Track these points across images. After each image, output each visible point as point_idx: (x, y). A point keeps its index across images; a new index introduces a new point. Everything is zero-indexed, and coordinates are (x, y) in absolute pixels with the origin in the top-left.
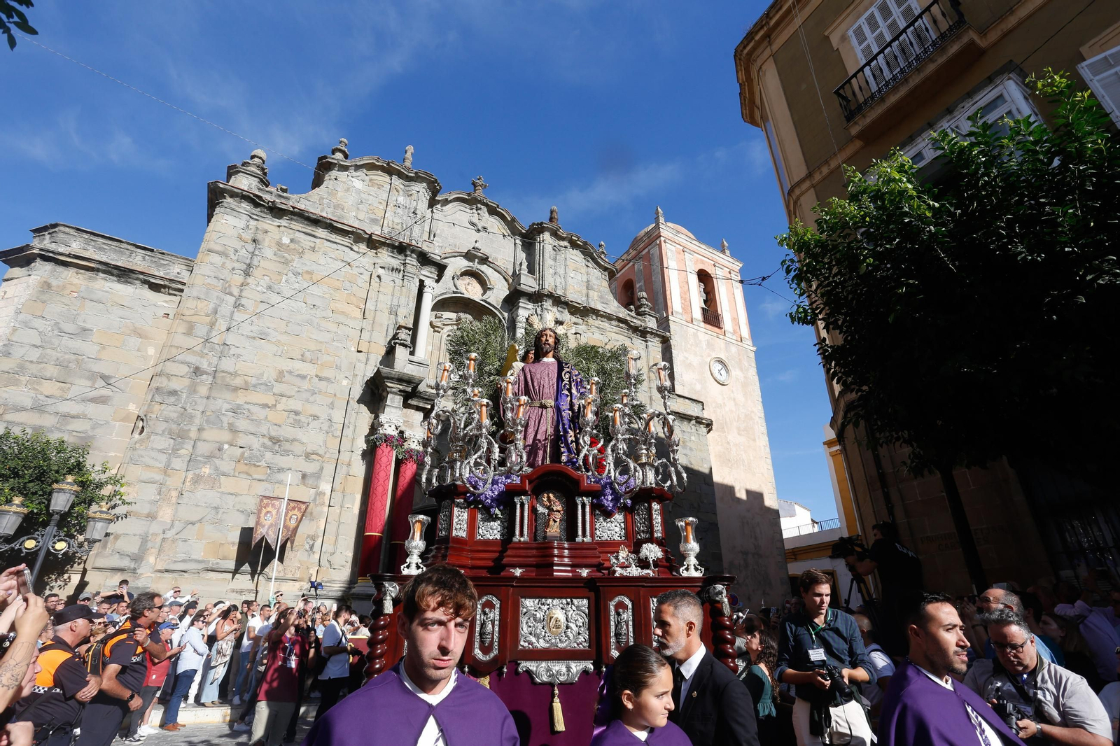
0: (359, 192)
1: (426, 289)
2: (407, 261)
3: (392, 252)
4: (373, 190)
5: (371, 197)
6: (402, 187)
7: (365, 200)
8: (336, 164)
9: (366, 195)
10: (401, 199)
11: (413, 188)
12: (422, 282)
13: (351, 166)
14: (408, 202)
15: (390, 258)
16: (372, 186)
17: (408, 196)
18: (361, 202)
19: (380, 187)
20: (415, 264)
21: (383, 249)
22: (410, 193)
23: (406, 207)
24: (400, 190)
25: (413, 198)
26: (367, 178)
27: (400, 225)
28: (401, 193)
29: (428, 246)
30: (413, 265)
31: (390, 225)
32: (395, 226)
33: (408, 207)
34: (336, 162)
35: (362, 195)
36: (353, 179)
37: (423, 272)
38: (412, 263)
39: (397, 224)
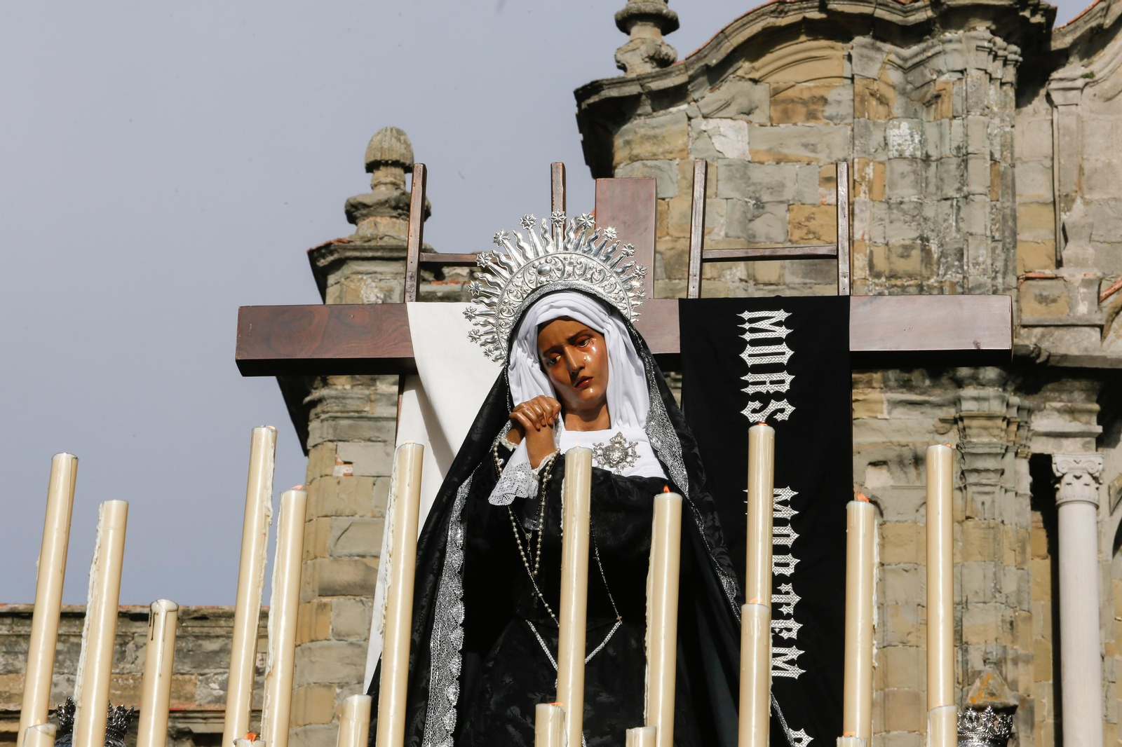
0: (741, 170)
1: (1064, 492)
2: (968, 406)
3: (907, 385)
4: (791, 134)
5: (790, 170)
6: (895, 76)
7: (771, 189)
8: (640, 95)
9: (770, 167)
10: (901, 134)
11: (939, 63)
12: (1042, 468)
13: (692, 79)
14: (932, 132)
15: (899, 412)
16: (786, 116)
17: (928, 104)
18: (760, 205)
19: (814, 106)
20: (996, 407)
21: (869, 384)
22: (933, 90)
23: (927, 159)
24: (890, 94)
25: (945, 106)
26: (761, 92)
27: (916, 254)
28: (897, 105)
29: (1043, 299)
30: (990, 417)
31: (881, 264)
32: (901, 265)
33: (934, 154)
34: (634, 89)
35: (757, 174)
36: (710, 125)
37: (1041, 423)
38: (985, 407)
39: (906, 252)
